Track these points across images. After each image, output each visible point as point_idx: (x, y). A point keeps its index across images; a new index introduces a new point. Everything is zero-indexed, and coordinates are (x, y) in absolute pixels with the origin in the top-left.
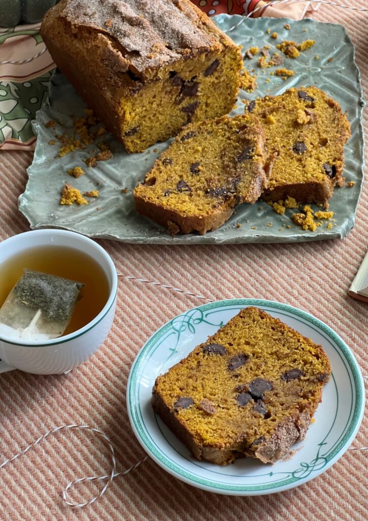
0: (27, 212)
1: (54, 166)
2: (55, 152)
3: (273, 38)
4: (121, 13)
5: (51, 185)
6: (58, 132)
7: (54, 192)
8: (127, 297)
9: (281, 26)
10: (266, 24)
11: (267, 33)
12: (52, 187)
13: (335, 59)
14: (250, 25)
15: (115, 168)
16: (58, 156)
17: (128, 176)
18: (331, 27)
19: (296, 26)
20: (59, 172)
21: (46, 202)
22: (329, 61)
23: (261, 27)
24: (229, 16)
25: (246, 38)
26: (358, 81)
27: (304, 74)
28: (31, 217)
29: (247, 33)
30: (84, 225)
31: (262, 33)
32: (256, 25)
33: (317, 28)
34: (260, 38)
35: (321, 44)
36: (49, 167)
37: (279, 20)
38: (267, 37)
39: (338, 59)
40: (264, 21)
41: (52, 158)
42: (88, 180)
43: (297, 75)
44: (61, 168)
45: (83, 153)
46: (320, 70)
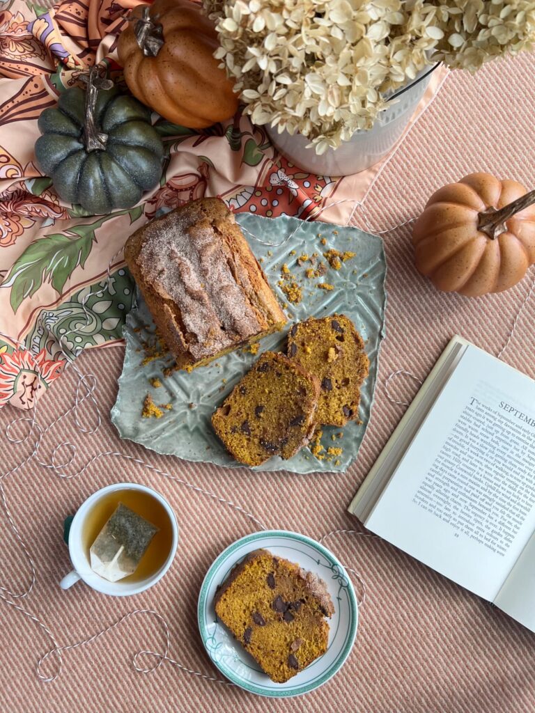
0: (117, 423)
1: (139, 374)
2: (140, 360)
3: (322, 244)
4: (184, 283)
5: (136, 394)
6: (143, 337)
7: (138, 401)
8: (187, 502)
9: (330, 231)
10: (318, 228)
11: (317, 236)
12: (137, 397)
13: (369, 275)
14: (305, 227)
15: (185, 378)
16: (142, 364)
17: (195, 390)
18: (372, 239)
19: (344, 233)
20: (143, 380)
21: (132, 412)
22: (364, 276)
23: (314, 230)
24: (288, 217)
25: (300, 242)
26: (383, 309)
27: (342, 289)
28: (120, 428)
29: (302, 236)
30: (158, 442)
31: (314, 237)
32: (309, 228)
33: (360, 237)
34: (312, 242)
35: (360, 255)
36: (136, 375)
37: (328, 225)
38: (318, 241)
39: (372, 277)
40: (316, 226)
41: (138, 365)
42: (165, 390)
43: (336, 290)
44: (145, 376)
45: (162, 362)
46: (355, 287)
